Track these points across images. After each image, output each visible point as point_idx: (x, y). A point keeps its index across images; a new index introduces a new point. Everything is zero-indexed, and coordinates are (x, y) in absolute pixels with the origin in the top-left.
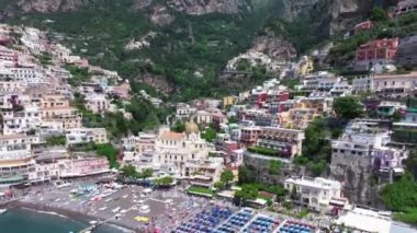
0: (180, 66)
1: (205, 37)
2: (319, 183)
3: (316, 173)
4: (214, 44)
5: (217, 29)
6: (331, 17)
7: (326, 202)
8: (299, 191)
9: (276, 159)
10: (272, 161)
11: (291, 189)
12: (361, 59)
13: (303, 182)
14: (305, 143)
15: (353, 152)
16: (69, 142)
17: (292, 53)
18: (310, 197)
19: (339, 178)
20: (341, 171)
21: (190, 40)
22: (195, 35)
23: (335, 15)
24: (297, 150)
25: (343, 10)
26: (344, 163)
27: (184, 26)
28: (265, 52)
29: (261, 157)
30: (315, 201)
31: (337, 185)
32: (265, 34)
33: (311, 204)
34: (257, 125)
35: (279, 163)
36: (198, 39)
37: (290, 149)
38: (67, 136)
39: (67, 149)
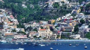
2: (76, 35)
8: (73, 37)
11: (71, 37)
15: (82, 29)
20: (80, 33)
31: (79, 35)
33: (75, 39)
34: (64, 26)
38: (16, 30)
39: (17, 33)
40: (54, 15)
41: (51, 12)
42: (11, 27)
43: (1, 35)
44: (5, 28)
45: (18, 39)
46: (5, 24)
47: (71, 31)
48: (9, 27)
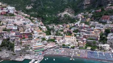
0: (42, 14)
1: (46, 5)
2: (105, 45)
3: (104, 43)
4: (49, 7)
5: (49, 3)
6: (84, 4)
7: (108, 48)
8: (102, 47)
9: (95, 41)
10: (94, 41)
11: (100, 46)
12: (103, 19)
13: (102, 45)
14: (100, 37)
15: (112, 39)
16: (46, 39)
17: (74, 12)
18: (105, 48)
19: (109, 44)
20: (109, 43)
21: (42, 6)
22: (43, 5)
23: (85, 4)
24: (99, 39)
25: (86, 3)
26: (110, 41)
27: (40, 2)
28: (68, 12)
29: (91, 40)
30: (106, 48)
31: (109, 45)
32: (68, 7)
33: (105, 49)
34: (86, 33)
35: (95, 42)
36: (44, 6)
37: (97, 39)
38: (45, 38)
39: (46, 41)
40: (65, 21)
41: (63, 20)
42: (40, 35)
43: (29, 48)
44: (34, 38)
45: (48, 48)
46: (35, 33)
47: (97, 40)
48: (39, 35)
